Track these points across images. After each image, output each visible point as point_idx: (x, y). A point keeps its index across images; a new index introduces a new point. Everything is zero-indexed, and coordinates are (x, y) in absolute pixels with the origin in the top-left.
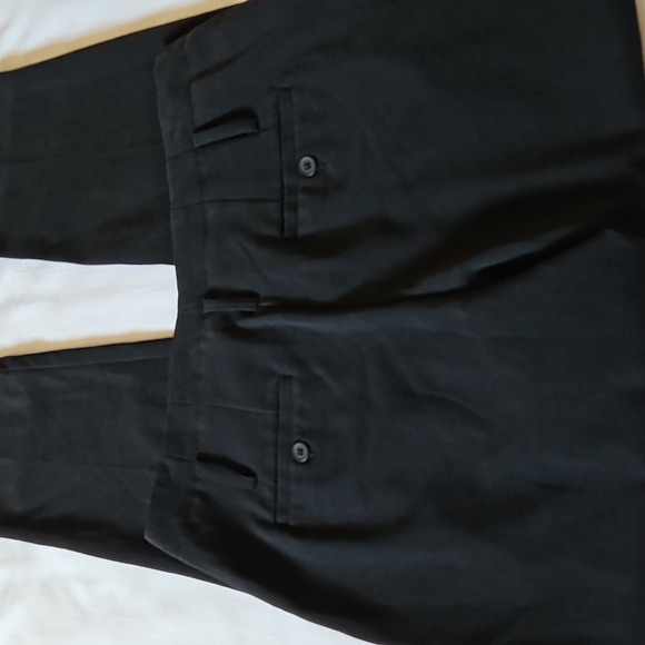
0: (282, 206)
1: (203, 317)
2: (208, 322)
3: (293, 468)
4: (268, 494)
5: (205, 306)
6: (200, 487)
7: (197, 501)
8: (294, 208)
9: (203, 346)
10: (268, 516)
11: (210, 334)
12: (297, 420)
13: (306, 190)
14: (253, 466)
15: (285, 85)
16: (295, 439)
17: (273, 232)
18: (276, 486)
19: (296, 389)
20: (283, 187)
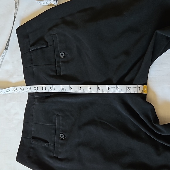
0: (56, 66)
1: (35, 98)
2: (36, 100)
3: (60, 141)
4: (52, 148)
5: (35, 95)
6: (32, 146)
7: (31, 150)
8: (59, 67)
9: (34, 106)
10: (52, 154)
11: (37, 103)
12: (61, 127)
13: (62, 62)
14: (48, 140)
15: (54, 33)
16: (61, 133)
17: (54, 74)
18: (54, 146)
19: (61, 118)
20: (56, 61)
